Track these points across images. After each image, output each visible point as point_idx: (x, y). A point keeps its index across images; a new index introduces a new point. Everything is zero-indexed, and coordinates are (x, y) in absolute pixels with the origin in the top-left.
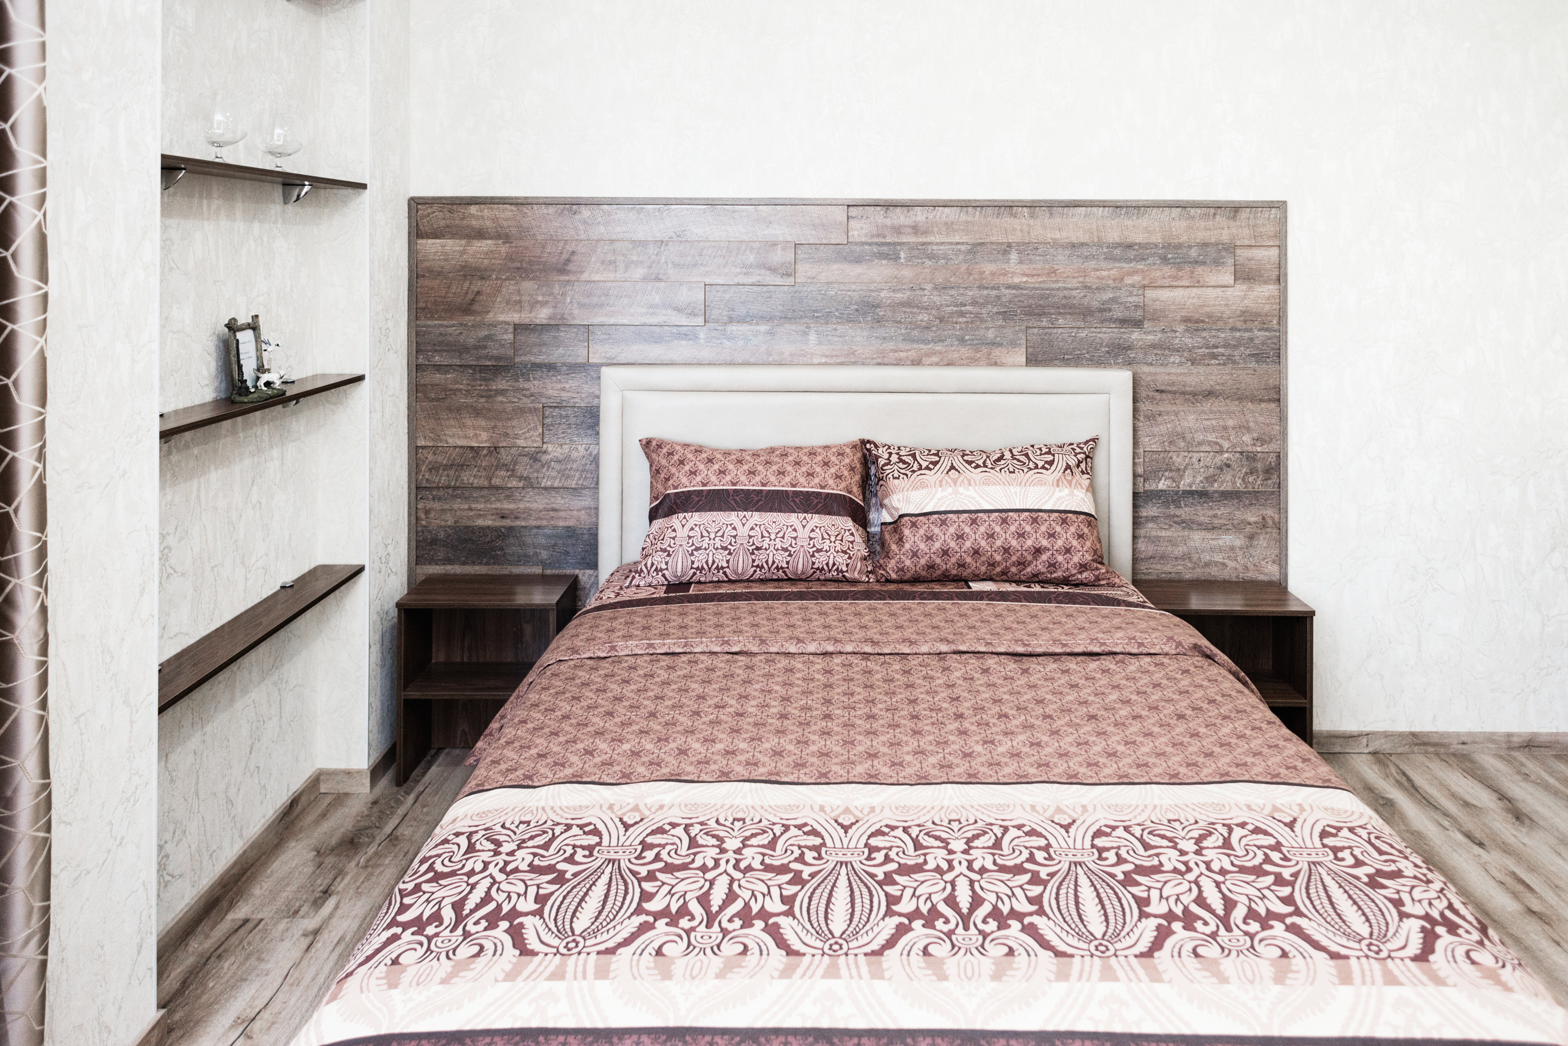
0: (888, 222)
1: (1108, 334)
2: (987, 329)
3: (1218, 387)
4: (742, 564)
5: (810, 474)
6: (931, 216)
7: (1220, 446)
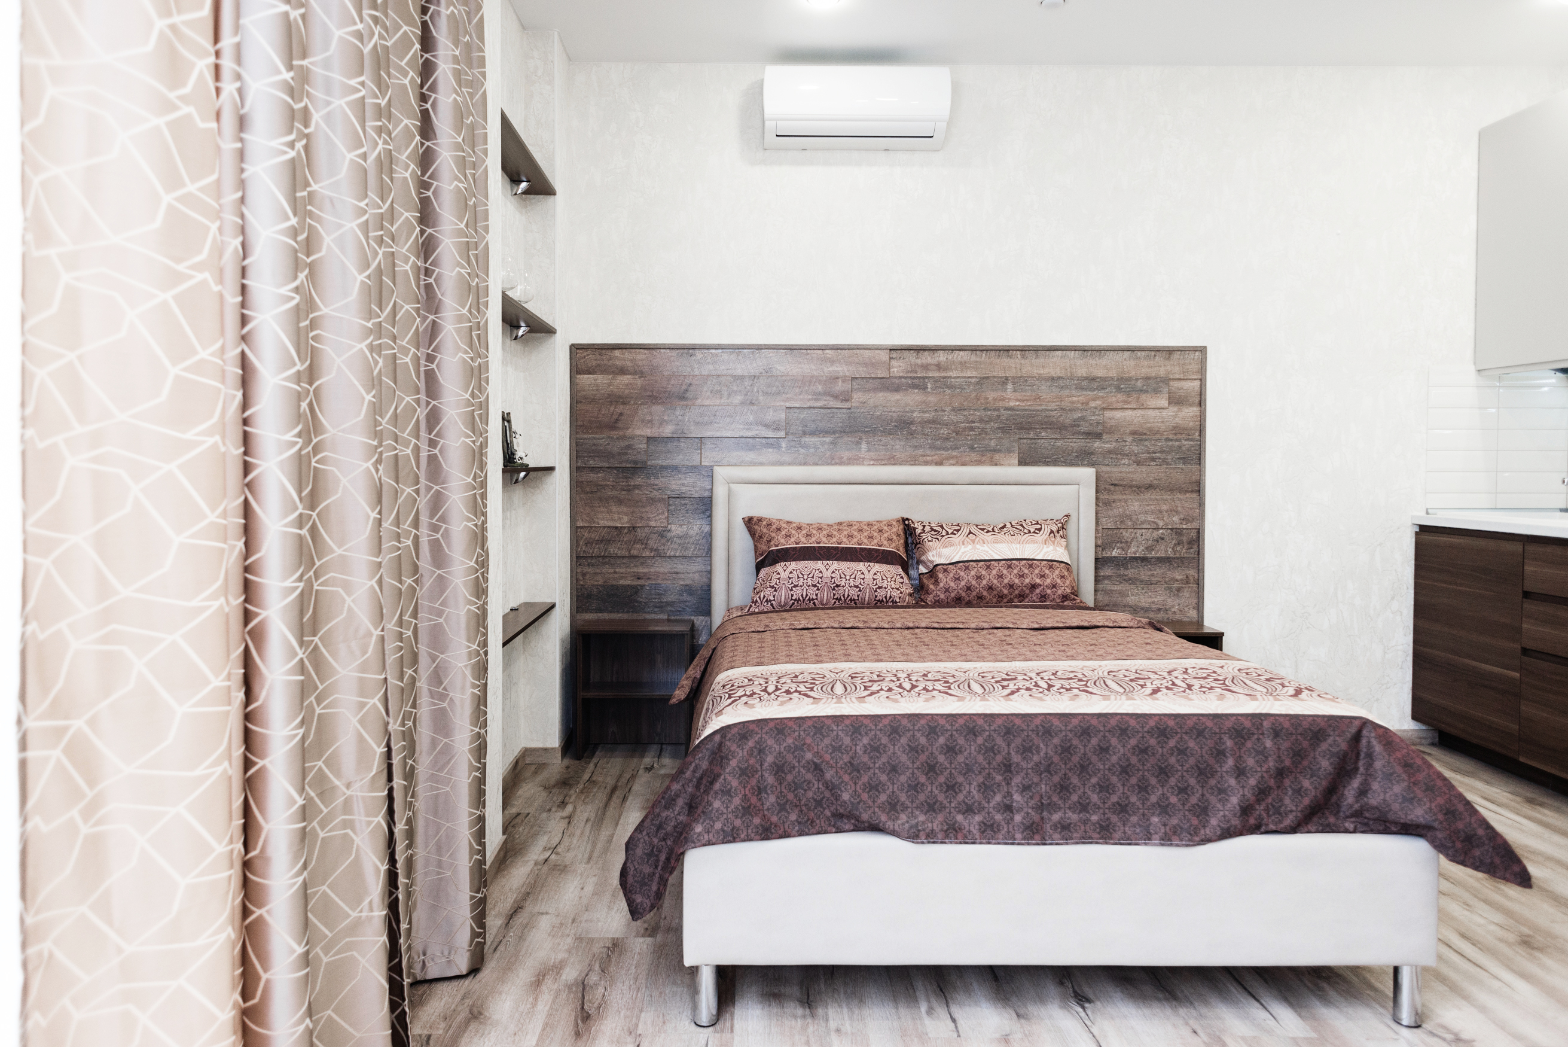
0: (919, 362)
1: (1076, 444)
2: (991, 439)
3: (1155, 482)
4: (826, 595)
5: (871, 537)
6: (950, 357)
7: (1157, 524)
